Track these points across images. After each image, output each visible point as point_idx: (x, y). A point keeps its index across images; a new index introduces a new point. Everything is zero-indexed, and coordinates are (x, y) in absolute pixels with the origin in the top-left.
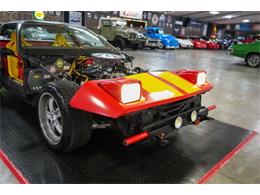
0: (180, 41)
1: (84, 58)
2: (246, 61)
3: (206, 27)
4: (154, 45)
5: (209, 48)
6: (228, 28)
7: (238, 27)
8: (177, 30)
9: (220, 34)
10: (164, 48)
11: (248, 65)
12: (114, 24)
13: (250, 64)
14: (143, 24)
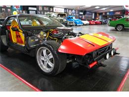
0: (83, 22)
1: (52, 30)
2: (116, 28)
3: (94, 14)
4: (71, 24)
5: (97, 24)
6: (104, 14)
7: (108, 14)
8: (81, 17)
9: (100, 17)
10: (76, 25)
12: (52, 15)
13: (118, 29)
14: (65, 15)
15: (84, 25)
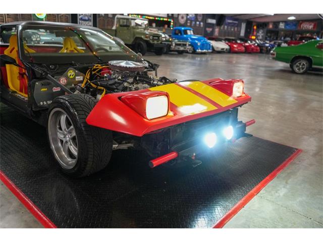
0: (214, 43)
1: (100, 67)
2: (291, 66)
3: (244, 26)
4: (182, 49)
5: (248, 51)
6: (271, 26)
7: (282, 26)
8: (209, 30)
9: (261, 34)
10: (194, 52)
11: (293, 72)
12: (133, 24)
13: (296, 69)
14: (168, 23)
15: (215, 51)
